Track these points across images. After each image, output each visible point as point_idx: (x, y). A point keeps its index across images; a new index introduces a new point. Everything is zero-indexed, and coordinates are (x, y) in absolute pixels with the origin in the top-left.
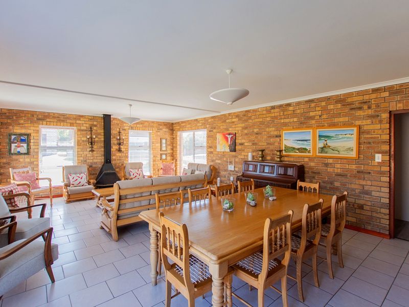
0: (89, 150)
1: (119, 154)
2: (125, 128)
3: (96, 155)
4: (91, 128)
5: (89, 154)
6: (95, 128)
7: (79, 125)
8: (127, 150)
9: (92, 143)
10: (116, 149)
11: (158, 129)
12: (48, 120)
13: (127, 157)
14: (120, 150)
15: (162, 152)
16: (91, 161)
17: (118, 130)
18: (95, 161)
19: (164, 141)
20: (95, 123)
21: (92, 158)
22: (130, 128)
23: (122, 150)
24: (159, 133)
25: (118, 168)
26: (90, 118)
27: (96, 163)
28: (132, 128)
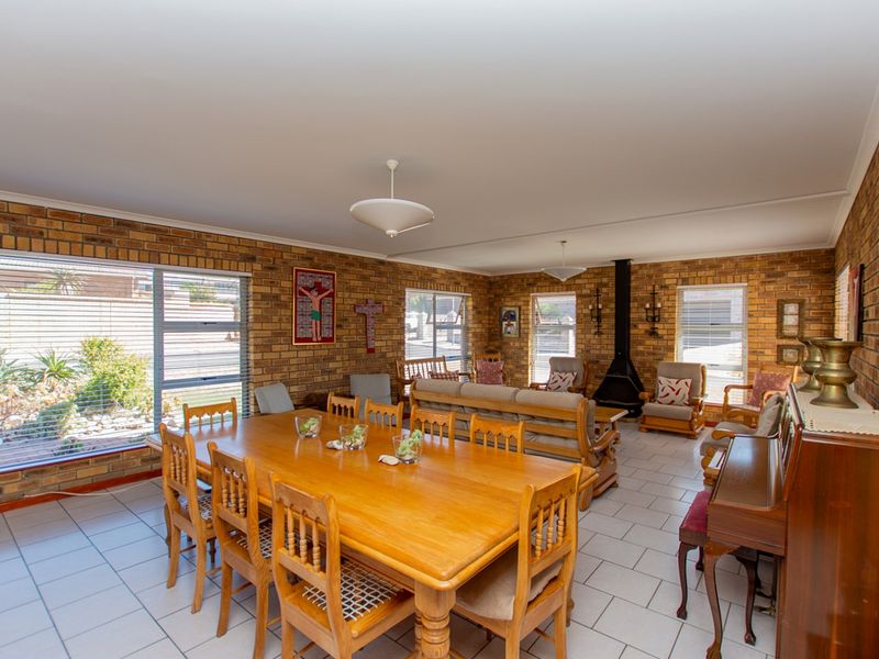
0: (593, 331)
1: (651, 342)
2: (668, 282)
3: (606, 342)
4: (598, 290)
5: (594, 340)
6: (605, 290)
7: (579, 287)
8: (672, 332)
9: (599, 319)
10: (646, 331)
11: (769, 276)
12: (539, 284)
13: (671, 349)
14: (653, 333)
15: (784, 342)
16: (598, 352)
17: (650, 288)
18: (603, 352)
19: (792, 308)
20: (605, 280)
21: (598, 347)
22: (680, 281)
23: (660, 332)
24: (771, 287)
25: (648, 371)
26: (596, 271)
27: (605, 357)
28: (685, 282)
